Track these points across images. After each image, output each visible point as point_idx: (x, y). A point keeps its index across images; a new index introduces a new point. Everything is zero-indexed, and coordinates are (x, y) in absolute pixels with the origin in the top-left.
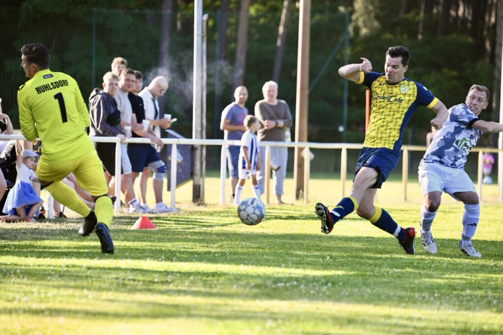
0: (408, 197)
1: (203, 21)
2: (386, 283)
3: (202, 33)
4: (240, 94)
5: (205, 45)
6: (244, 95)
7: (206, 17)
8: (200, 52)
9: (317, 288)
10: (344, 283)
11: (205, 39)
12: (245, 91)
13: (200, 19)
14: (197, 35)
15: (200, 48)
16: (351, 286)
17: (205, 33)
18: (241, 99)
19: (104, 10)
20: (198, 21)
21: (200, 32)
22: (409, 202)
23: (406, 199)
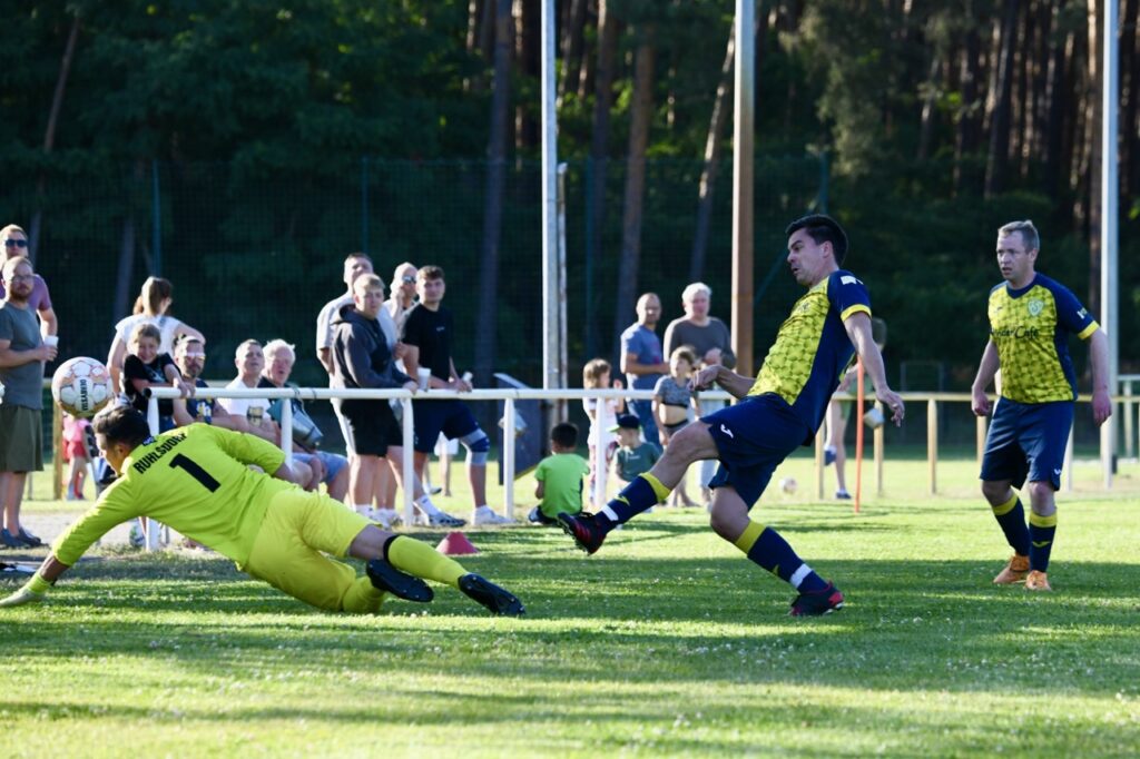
0: (939, 485)
1: (558, 175)
2: (895, 641)
3: (558, 196)
4: (647, 308)
5: (562, 219)
6: (654, 308)
7: (563, 168)
8: (554, 231)
9: (768, 655)
10: (817, 645)
11: (563, 207)
12: (656, 301)
13: (553, 172)
14: (549, 201)
15: (554, 224)
16: (831, 650)
17: (562, 198)
18: (648, 315)
19: (381, 161)
20: (549, 176)
21: (553, 196)
22: (940, 495)
23: (934, 490)
